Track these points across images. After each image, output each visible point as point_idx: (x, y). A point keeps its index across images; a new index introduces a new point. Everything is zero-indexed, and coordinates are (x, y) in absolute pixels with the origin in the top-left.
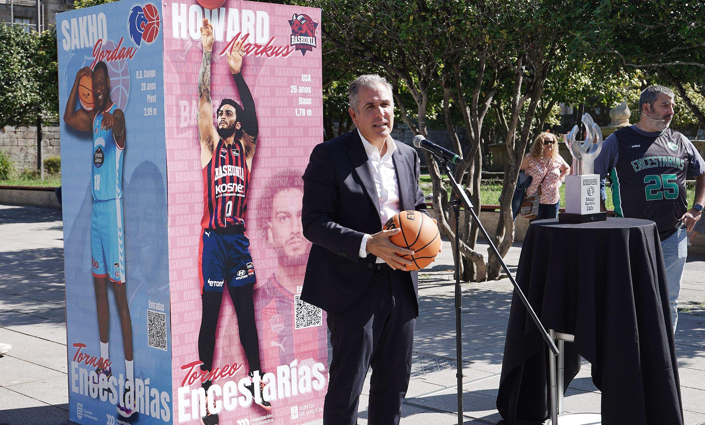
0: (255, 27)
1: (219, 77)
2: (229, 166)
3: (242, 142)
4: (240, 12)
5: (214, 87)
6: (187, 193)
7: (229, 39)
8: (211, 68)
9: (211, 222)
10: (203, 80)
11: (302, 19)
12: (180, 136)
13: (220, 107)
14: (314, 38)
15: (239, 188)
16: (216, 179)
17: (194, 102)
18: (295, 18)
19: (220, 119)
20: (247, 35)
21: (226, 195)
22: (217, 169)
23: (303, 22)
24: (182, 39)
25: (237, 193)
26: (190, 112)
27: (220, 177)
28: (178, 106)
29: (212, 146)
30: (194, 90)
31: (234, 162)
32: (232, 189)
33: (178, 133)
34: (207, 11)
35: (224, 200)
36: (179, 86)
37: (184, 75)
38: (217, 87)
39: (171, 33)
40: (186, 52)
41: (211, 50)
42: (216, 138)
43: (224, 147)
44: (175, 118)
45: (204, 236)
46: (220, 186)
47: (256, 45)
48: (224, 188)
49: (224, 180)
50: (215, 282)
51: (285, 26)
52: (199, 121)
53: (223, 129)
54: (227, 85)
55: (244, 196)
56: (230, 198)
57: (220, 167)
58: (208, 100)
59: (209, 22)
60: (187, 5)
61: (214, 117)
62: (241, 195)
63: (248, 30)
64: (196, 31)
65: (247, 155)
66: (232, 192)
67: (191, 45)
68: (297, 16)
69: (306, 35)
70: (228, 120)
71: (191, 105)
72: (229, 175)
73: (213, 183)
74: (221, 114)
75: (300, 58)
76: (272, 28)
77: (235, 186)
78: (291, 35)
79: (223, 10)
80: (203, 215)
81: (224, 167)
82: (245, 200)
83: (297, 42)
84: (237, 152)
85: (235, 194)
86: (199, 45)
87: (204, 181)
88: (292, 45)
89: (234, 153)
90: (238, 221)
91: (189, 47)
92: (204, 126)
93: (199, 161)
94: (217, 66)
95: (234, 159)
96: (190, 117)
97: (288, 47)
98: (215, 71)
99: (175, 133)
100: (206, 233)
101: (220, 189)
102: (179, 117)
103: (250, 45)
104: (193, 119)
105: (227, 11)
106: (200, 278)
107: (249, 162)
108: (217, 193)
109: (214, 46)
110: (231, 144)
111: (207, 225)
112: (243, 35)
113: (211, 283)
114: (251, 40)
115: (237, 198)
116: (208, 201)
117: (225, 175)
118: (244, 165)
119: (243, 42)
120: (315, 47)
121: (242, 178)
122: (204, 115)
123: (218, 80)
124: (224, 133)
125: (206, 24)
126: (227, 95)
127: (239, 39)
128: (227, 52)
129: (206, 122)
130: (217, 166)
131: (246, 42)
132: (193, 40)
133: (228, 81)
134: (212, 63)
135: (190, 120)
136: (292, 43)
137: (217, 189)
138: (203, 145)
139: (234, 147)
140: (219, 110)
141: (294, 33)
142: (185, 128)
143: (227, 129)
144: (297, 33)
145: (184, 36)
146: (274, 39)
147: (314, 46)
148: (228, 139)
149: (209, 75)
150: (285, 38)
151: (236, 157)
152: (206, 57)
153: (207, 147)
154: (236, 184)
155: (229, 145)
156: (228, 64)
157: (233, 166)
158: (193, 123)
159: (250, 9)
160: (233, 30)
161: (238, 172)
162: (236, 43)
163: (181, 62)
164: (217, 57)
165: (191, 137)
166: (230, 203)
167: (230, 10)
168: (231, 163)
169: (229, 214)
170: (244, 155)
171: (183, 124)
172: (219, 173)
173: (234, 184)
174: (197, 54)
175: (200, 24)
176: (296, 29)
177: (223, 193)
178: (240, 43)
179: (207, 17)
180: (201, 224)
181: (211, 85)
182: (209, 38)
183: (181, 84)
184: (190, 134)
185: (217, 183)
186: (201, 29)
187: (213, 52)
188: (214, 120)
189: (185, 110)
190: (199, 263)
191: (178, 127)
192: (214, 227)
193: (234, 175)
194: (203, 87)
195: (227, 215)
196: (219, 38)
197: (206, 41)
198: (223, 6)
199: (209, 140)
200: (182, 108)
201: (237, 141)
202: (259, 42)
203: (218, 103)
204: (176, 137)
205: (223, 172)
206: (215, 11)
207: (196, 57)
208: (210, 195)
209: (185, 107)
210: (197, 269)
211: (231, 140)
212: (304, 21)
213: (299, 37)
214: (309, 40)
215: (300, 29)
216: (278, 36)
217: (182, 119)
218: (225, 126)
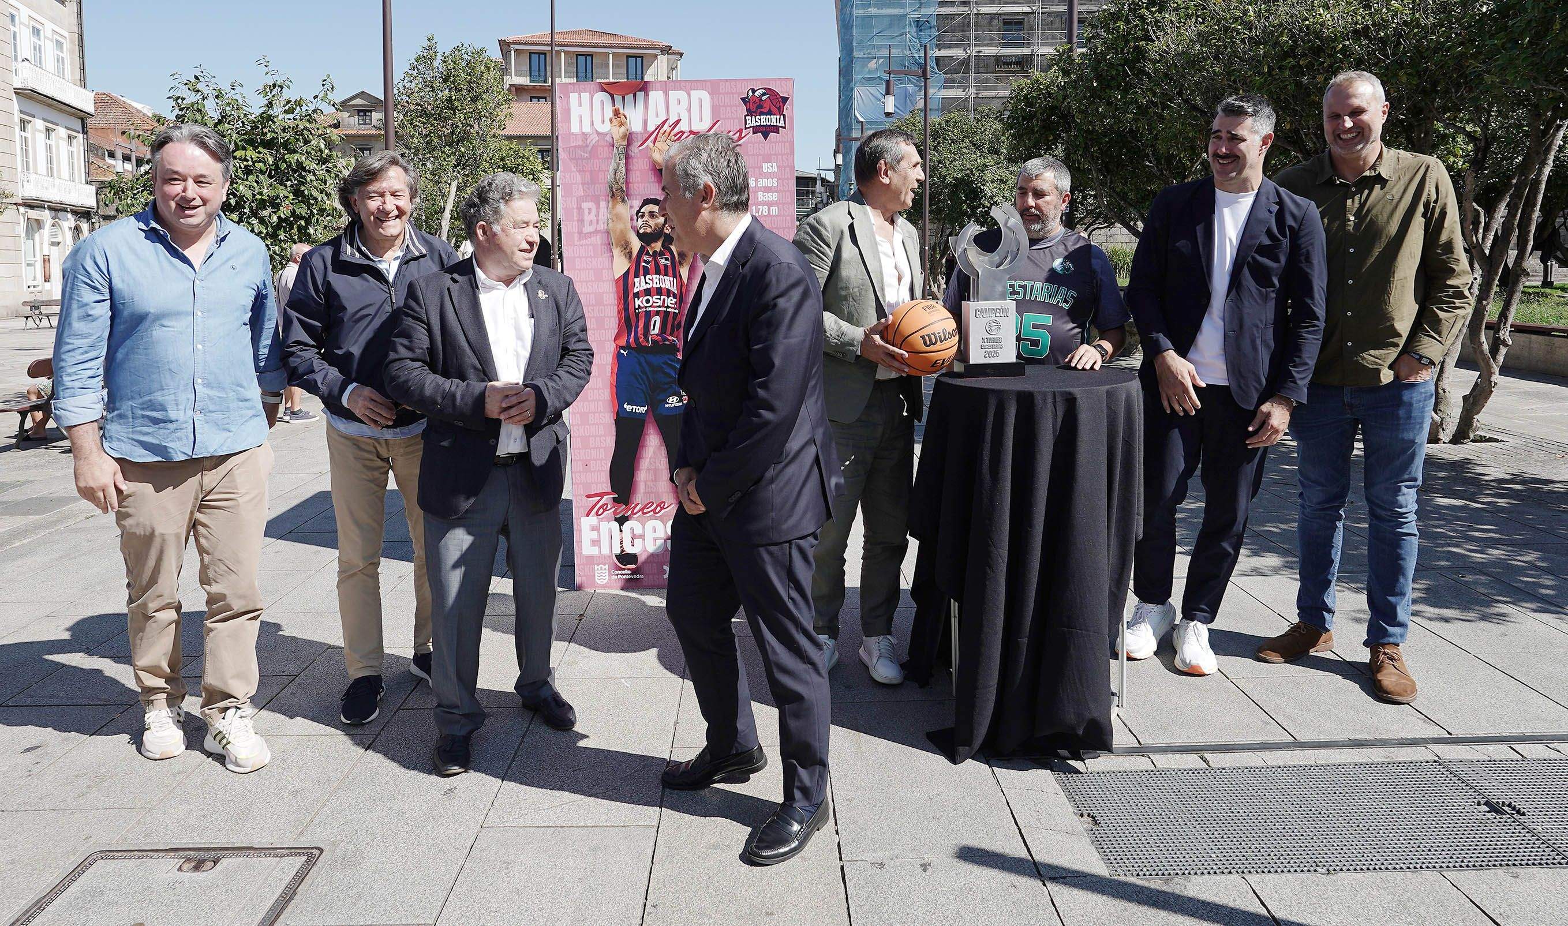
0: (689, 111)
1: (638, 173)
2: (654, 276)
3: (673, 248)
4: (666, 95)
5: (631, 185)
6: (593, 305)
7: (651, 128)
8: (627, 164)
9: (628, 339)
10: (615, 179)
11: (764, 94)
12: (583, 242)
13: (641, 208)
14: (782, 117)
15: (670, 301)
16: (636, 290)
17: (603, 204)
18: (751, 93)
19: (640, 222)
20: (678, 121)
21: (650, 309)
22: (637, 280)
23: (764, 98)
24: (583, 133)
25: (668, 307)
26: (597, 215)
27: (642, 288)
28: (580, 209)
29: (630, 253)
30: (603, 190)
31: (663, 271)
32: (660, 303)
33: (580, 239)
34: (618, 99)
35: (648, 315)
36: (580, 186)
37: (588, 174)
38: (636, 185)
39: (569, 128)
40: (589, 148)
41: (625, 143)
42: (636, 244)
43: (648, 253)
44: (576, 223)
45: (619, 356)
46: (641, 299)
47: (691, 132)
48: (648, 301)
49: (648, 292)
50: (634, 407)
51: (736, 106)
52: (610, 225)
53: (645, 234)
54: (649, 182)
55: (677, 311)
56: (657, 313)
57: (642, 277)
58: (623, 200)
59: (621, 111)
60: (590, 93)
61: (632, 219)
62: (673, 310)
63: (679, 114)
64: (603, 122)
65: (681, 263)
66: (659, 307)
67: (597, 138)
68: (754, 91)
69: (770, 113)
70: (652, 223)
71: (598, 207)
72: (655, 286)
73: (631, 295)
74: (643, 216)
75: (760, 142)
76: (715, 109)
77: (664, 300)
78: (745, 116)
79: (640, 95)
80: (616, 331)
81: (648, 277)
82: (679, 316)
83: (754, 124)
84: (667, 259)
85: (664, 309)
86: (608, 138)
87: (618, 292)
88: (746, 128)
89: (663, 261)
90: (668, 340)
91: (594, 142)
92: (618, 231)
93: (610, 271)
94: (635, 160)
95: (662, 268)
96: (598, 220)
97: (740, 131)
98: (631, 167)
99: (576, 239)
100: (622, 351)
101: (642, 302)
102: (581, 221)
103: (683, 133)
104: (601, 223)
105: (647, 95)
106: (612, 401)
107: (684, 272)
108: (637, 307)
109: (629, 138)
110: (658, 250)
111: (623, 342)
112: (671, 121)
113: (628, 408)
114: (683, 126)
115: (667, 314)
116: (623, 315)
117: (649, 286)
118: (676, 275)
119: (673, 129)
120: (784, 128)
121: (674, 290)
122: (618, 217)
123: (636, 176)
124: (646, 238)
125: (617, 113)
126: (650, 194)
127: (666, 127)
128: (649, 143)
129: (620, 226)
130: (637, 275)
131: (676, 130)
132: (598, 133)
133: (651, 177)
134: (627, 157)
135: (598, 223)
136: (748, 126)
137: (638, 302)
138: (617, 252)
139: (661, 254)
140: (638, 212)
141: (750, 113)
142: (591, 233)
143: (651, 233)
144: (755, 112)
145: (587, 129)
146: (720, 122)
147: (782, 127)
148: (653, 245)
149: (624, 172)
150: (736, 121)
151: (666, 266)
152: (618, 151)
153: (622, 254)
154: (666, 298)
155: (655, 252)
156: (651, 157)
157: (661, 277)
158: (601, 227)
159: (681, 89)
160: (657, 116)
161: (668, 283)
162: (662, 131)
163: (582, 159)
164: (635, 150)
165: (599, 243)
166: (658, 319)
167: (651, 93)
168: (658, 272)
169: (657, 331)
170: (677, 264)
171: (587, 229)
172: (640, 284)
173: (662, 297)
174: (606, 148)
175: (609, 113)
176: (753, 107)
177: (646, 307)
178: (668, 131)
179: (619, 105)
180: (615, 340)
181: (627, 183)
182: (622, 129)
183: (583, 184)
184: (598, 240)
185: (637, 295)
186: (611, 120)
187: (628, 145)
188: (632, 224)
189: (589, 213)
190: (611, 384)
191: (580, 233)
192: (634, 345)
193: (663, 286)
194: (615, 187)
195: (653, 332)
196: (636, 127)
197: (618, 132)
198: (640, 90)
199: (626, 246)
200: (586, 212)
201: (666, 246)
202: (695, 129)
203: (637, 203)
204: (576, 243)
205: (646, 283)
206: (629, 97)
207: (604, 152)
208: (626, 309)
209: (590, 209)
210: (609, 390)
211: (658, 246)
212: (766, 97)
213: (758, 117)
214: (774, 120)
215: (760, 106)
216: (724, 119)
217: (586, 223)
218: (649, 230)
